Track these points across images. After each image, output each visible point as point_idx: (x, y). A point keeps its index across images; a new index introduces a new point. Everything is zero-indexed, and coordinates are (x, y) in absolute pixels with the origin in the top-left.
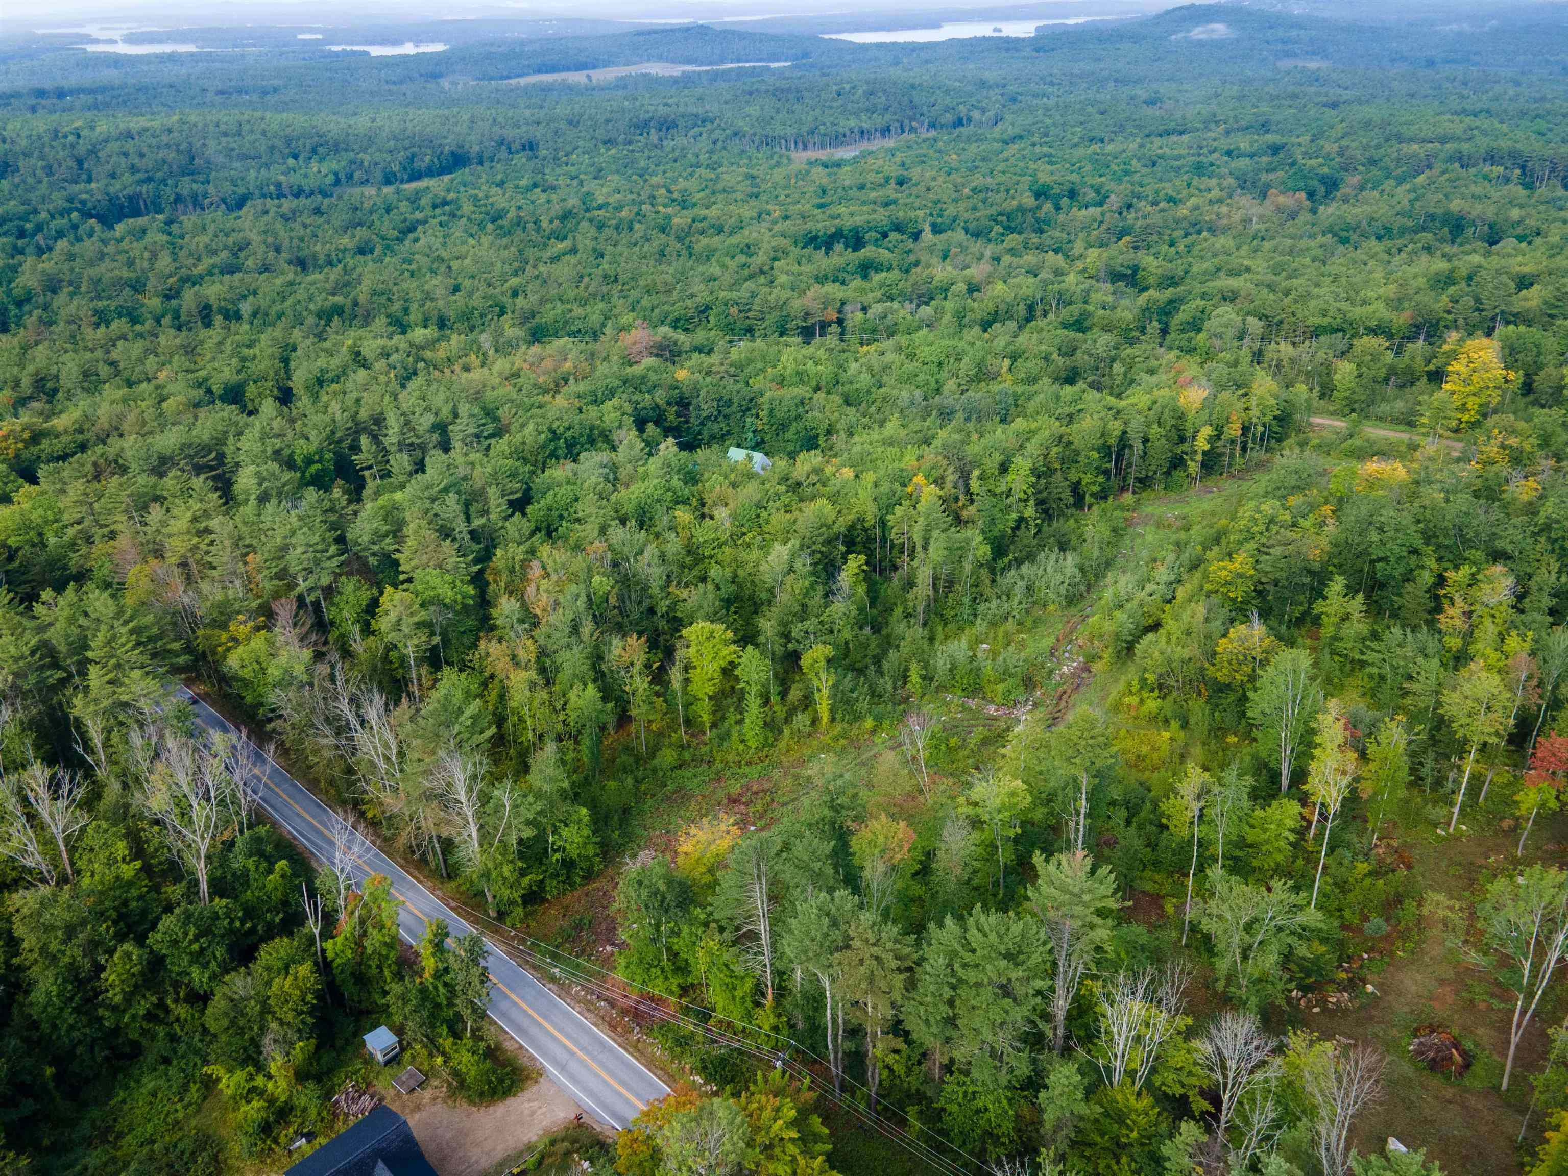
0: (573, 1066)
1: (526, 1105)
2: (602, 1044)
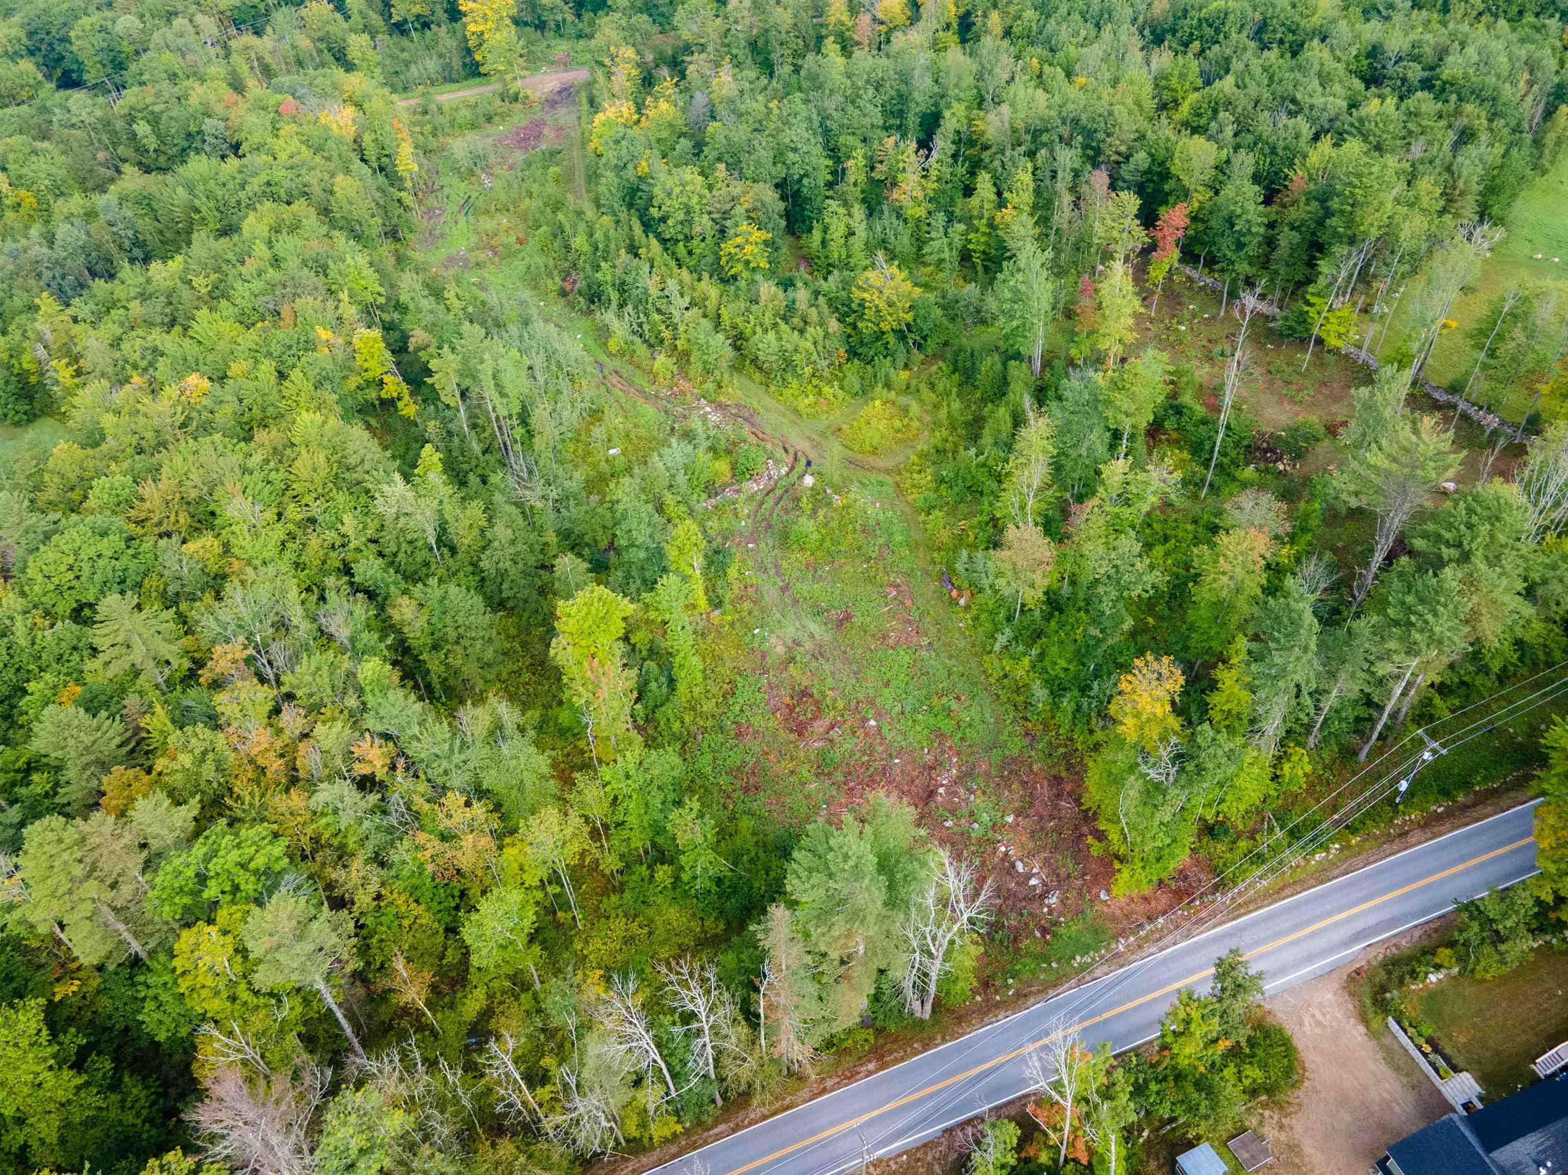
1: (1308, 1031)
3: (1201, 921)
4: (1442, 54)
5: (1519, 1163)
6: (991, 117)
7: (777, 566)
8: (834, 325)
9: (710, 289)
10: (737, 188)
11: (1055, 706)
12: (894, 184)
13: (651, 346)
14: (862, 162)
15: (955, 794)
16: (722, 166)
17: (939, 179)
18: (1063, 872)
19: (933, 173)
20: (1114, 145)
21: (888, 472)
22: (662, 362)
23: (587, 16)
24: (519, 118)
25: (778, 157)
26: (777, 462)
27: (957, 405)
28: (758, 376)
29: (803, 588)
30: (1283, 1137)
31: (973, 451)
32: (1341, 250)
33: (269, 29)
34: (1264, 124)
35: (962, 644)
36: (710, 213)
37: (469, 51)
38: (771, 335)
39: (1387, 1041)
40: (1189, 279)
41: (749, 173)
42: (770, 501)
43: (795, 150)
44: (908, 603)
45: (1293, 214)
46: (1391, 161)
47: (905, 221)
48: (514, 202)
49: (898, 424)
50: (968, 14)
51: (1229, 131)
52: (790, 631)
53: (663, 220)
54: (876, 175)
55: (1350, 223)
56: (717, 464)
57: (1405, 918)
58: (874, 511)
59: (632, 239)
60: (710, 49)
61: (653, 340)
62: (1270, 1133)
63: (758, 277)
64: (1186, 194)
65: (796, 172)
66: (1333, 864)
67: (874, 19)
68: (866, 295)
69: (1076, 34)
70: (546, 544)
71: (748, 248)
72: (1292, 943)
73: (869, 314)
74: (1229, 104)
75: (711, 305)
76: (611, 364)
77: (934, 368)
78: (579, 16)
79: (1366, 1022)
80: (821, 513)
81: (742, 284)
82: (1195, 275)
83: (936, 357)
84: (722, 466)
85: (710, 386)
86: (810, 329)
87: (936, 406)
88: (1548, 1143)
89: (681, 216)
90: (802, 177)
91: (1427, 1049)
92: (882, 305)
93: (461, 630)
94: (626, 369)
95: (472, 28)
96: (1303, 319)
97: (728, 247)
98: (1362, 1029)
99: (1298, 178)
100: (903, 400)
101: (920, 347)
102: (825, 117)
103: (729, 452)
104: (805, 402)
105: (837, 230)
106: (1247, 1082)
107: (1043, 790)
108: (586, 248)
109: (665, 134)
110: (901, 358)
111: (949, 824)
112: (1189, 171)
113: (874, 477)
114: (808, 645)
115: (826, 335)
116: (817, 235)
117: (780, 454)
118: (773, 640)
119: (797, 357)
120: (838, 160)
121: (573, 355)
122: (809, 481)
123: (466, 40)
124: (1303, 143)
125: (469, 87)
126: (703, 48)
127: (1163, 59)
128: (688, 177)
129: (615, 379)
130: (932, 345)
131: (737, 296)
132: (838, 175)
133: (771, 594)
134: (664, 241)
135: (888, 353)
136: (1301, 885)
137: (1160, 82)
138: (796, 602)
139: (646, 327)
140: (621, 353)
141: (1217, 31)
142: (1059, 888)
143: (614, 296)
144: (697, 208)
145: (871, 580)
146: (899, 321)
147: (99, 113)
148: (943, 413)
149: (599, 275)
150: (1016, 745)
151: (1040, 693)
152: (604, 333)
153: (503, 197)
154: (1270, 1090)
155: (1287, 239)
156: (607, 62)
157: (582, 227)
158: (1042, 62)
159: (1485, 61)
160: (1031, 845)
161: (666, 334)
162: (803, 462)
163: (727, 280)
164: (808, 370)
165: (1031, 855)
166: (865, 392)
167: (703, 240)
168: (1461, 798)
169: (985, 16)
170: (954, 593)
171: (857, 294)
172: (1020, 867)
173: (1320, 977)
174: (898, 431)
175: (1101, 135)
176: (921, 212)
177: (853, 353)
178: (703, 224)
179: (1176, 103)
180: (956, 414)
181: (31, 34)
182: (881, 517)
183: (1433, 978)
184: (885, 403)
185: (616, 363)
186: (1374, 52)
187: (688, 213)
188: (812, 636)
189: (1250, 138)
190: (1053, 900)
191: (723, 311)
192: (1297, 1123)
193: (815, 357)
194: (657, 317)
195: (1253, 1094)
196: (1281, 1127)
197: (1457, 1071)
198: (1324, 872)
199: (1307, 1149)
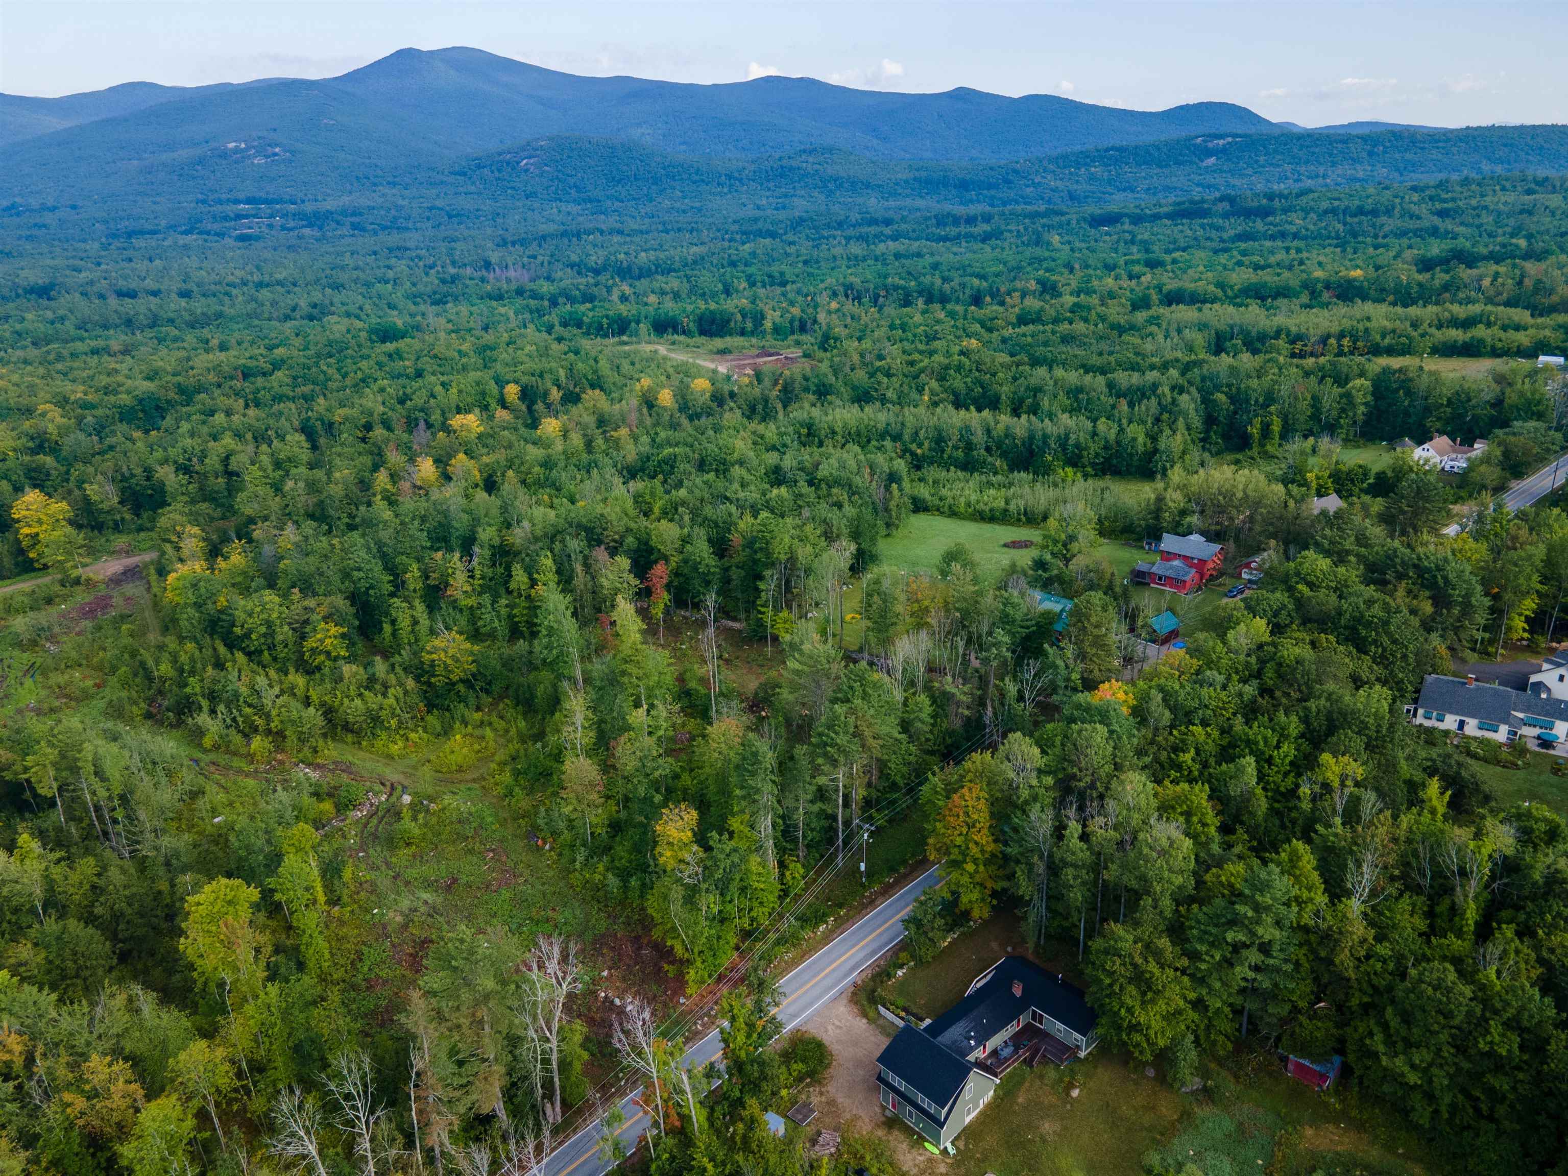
1: (831, 1032)
4: (817, 466)
6: (517, 531)
7: (387, 864)
8: (410, 683)
9: (299, 680)
10: (311, 603)
11: (625, 887)
12: (447, 584)
13: (246, 735)
14: (417, 574)
16: (296, 590)
17: (483, 578)
19: (478, 573)
20: (611, 534)
21: (474, 780)
22: (258, 743)
23: (145, 515)
24: (82, 597)
25: (346, 575)
26: (376, 794)
27: (522, 724)
28: (350, 738)
29: (412, 873)
30: (823, 1099)
31: (539, 745)
32: (767, 573)
34: (708, 511)
35: (551, 873)
36: (290, 624)
37: (22, 552)
38: (358, 702)
39: (881, 1022)
40: (685, 618)
41: (321, 591)
42: (375, 821)
43: (359, 569)
44: (504, 859)
45: (737, 559)
46: (789, 520)
47: (461, 611)
48: (87, 658)
49: (476, 747)
50: (490, 476)
51: (687, 518)
52: (405, 904)
53: (247, 635)
54: (431, 582)
55: (768, 555)
56: (321, 806)
57: (880, 948)
58: (466, 807)
59: (217, 656)
60: (273, 518)
61: (247, 730)
62: (815, 1100)
63: (341, 662)
64: (666, 558)
65: (363, 585)
66: (832, 931)
67: (415, 486)
68: (434, 656)
69: (573, 478)
70: (160, 892)
71: (328, 641)
73: (439, 670)
74: (684, 503)
75: (299, 692)
76: (206, 758)
77: (501, 706)
78: (138, 515)
79: (865, 1015)
80: (421, 816)
81: (326, 670)
82: (688, 614)
83: (501, 698)
84: (327, 806)
85: (307, 751)
86: (392, 691)
87: (507, 731)
88: (972, 1025)
89: (263, 629)
90: (368, 589)
91: (903, 1014)
92: (449, 661)
93: (81, 962)
94: (222, 759)
95: (26, 531)
96: (760, 624)
97: (310, 643)
98: (864, 1021)
99: (735, 538)
100: (478, 732)
101: (488, 692)
102: (380, 545)
103: (330, 795)
104: (395, 749)
105: (404, 623)
106: (795, 1074)
107: (629, 948)
108: (172, 673)
109: (239, 579)
110: (472, 701)
112: (663, 543)
113: (463, 787)
114: (423, 909)
115: (406, 693)
116: (387, 628)
117: (378, 787)
118: (391, 914)
119: (383, 713)
120: (396, 576)
121: (168, 752)
122: (407, 799)
123: (18, 542)
124: (734, 518)
125: (24, 581)
126: (266, 518)
127: (637, 485)
128: (267, 599)
129: (212, 769)
130: (496, 688)
131: (322, 680)
132: (398, 585)
133: (384, 882)
134: (249, 654)
135: (462, 699)
136: (815, 947)
137: (638, 499)
138: (407, 883)
139: (240, 720)
140: (216, 747)
141: (673, 467)
143: (205, 703)
144: (278, 622)
145: (470, 852)
146: (464, 670)
148: (513, 731)
149: (188, 690)
150: (603, 925)
151: (613, 881)
152: (199, 733)
153: (74, 654)
154: (811, 1074)
155: (736, 574)
156: (174, 538)
157: (165, 656)
158: (551, 497)
159: (843, 466)
160: (623, 984)
161: (259, 721)
162: (400, 788)
163: (310, 671)
164: (393, 723)
165: (625, 991)
166: (446, 732)
167: (286, 646)
168: (902, 870)
169: (503, 475)
170: (540, 842)
171: (426, 657)
172: (617, 1002)
173: (834, 1000)
174: (479, 751)
175: (599, 530)
176: (471, 602)
177: (431, 706)
178: (284, 632)
179: (651, 510)
180: (524, 731)
182: (473, 809)
183: (900, 973)
184: (464, 736)
185: (212, 756)
186: (777, 469)
187: (269, 627)
188: (426, 902)
189: (700, 520)
191: (311, 692)
192: (832, 1089)
193: (398, 711)
194: (248, 710)
195: (800, 1079)
196: (821, 1094)
197: (922, 1020)
198: (827, 938)
199: (840, 1100)
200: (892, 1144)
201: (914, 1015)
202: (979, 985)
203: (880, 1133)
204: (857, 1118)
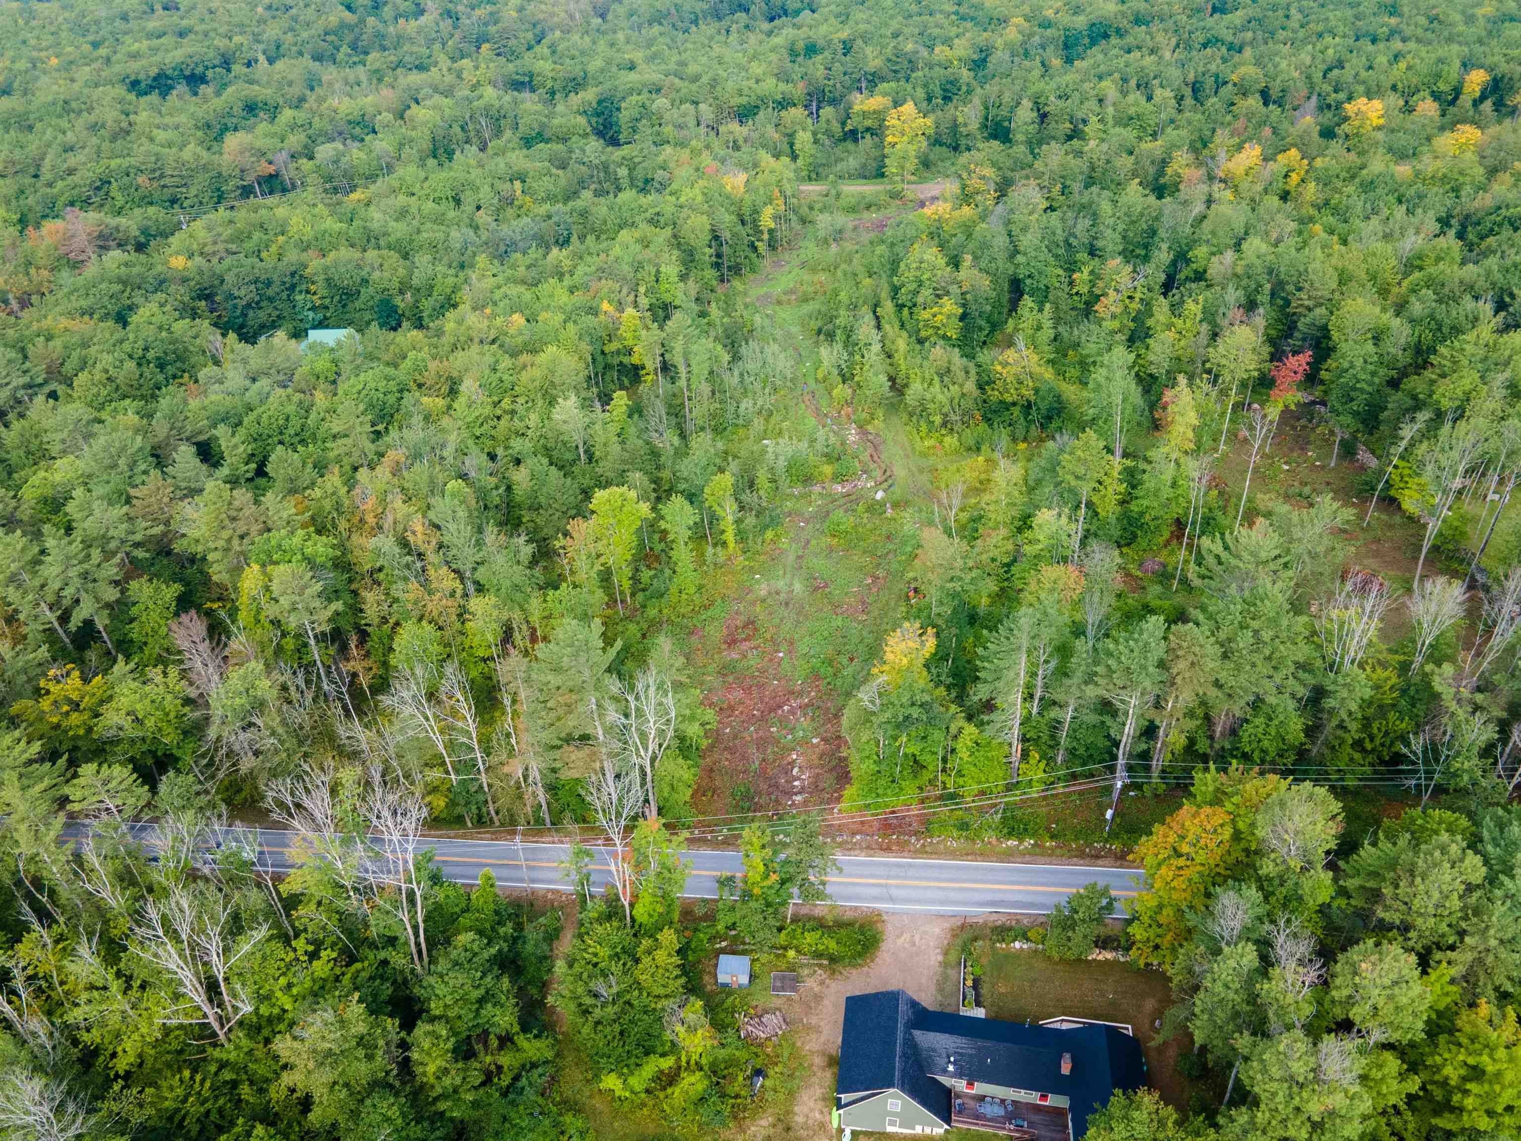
0: (895, 892)
1: (900, 941)
2: (899, 865)
3: (888, 849)
5: (934, 1050)
15: (794, 714)
18: (821, 785)
19: (1138, 295)
30: (817, 989)
33: (750, 122)
37: (884, 157)
39: (951, 972)
56: (823, 466)
62: (810, 983)
66: (1023, 854)
71: (939, 317)
72: (939, 888)
73: (999, 384)
76: (814, 387)
79: (946, 953)
84: (827, 469)
88: (970, 1051)
91: (970, 984)
94: (821, 393)
103: (837, 460)
106: (820, 947)
111: (773, 729)
114: (784, 596)
118: (764, 585)
119: (931, 404)
122: (880, 494)
125: (870, 184)
129: (808, 397)
130: (1053, 427)
133: (788, 558)
136: (983, 855)
138: (799, 568)
142: (811, 793)
145: (863, 569)
146: (1021, 396)
147: (603, 158)
154: (836, 960)
156: (965, 175)
160: (816, 762)
162: (889, 482)
164: (936, 418)
165: (810, 767)
172: (795, 771)
173: (942, 916)
177: (987, 418)
181: (600, 102)
182: (910, 533)
183: (1018, 945)
188: (792, 591)
190: (798, 798)
192: (833, 985)
195: (818, 955)
196: (822, 983)
197: (978, 1004)
198: (1008, 856)
199: (826, 1002)
200: (814, 1079)
201: (978, 996)
202: (1057, 1026)
203: (818, 1061)
204: (818, 1030)
